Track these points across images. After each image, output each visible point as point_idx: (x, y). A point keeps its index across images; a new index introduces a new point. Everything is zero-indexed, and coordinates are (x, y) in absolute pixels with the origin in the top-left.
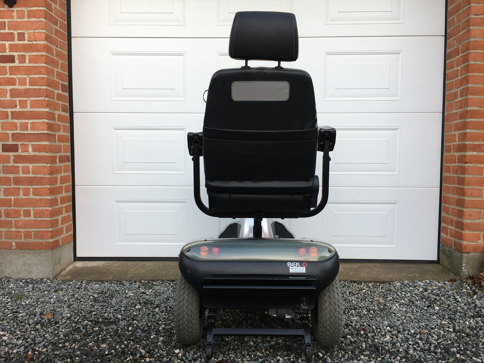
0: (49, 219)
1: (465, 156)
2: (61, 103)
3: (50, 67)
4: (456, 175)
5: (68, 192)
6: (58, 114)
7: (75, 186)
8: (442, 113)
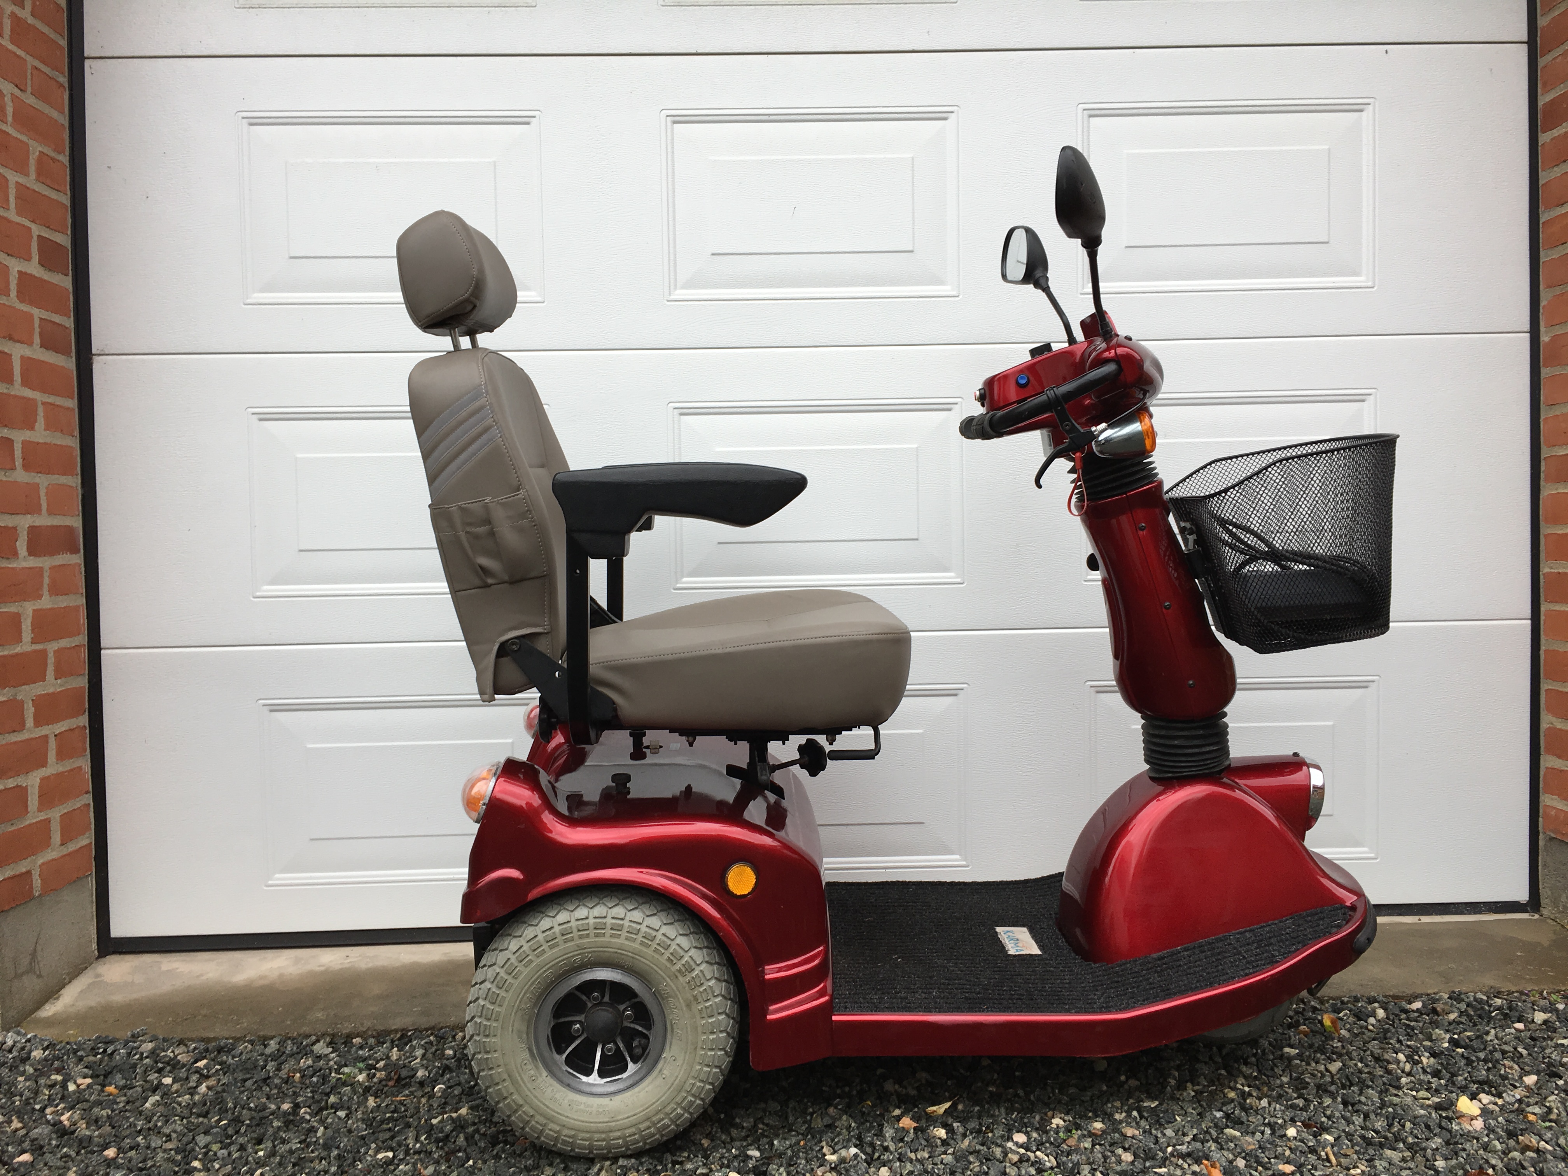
2: (38, 313)
5: (71, 674)
6: (22, 357)
7: (99, 649)
8: (1528, 335)
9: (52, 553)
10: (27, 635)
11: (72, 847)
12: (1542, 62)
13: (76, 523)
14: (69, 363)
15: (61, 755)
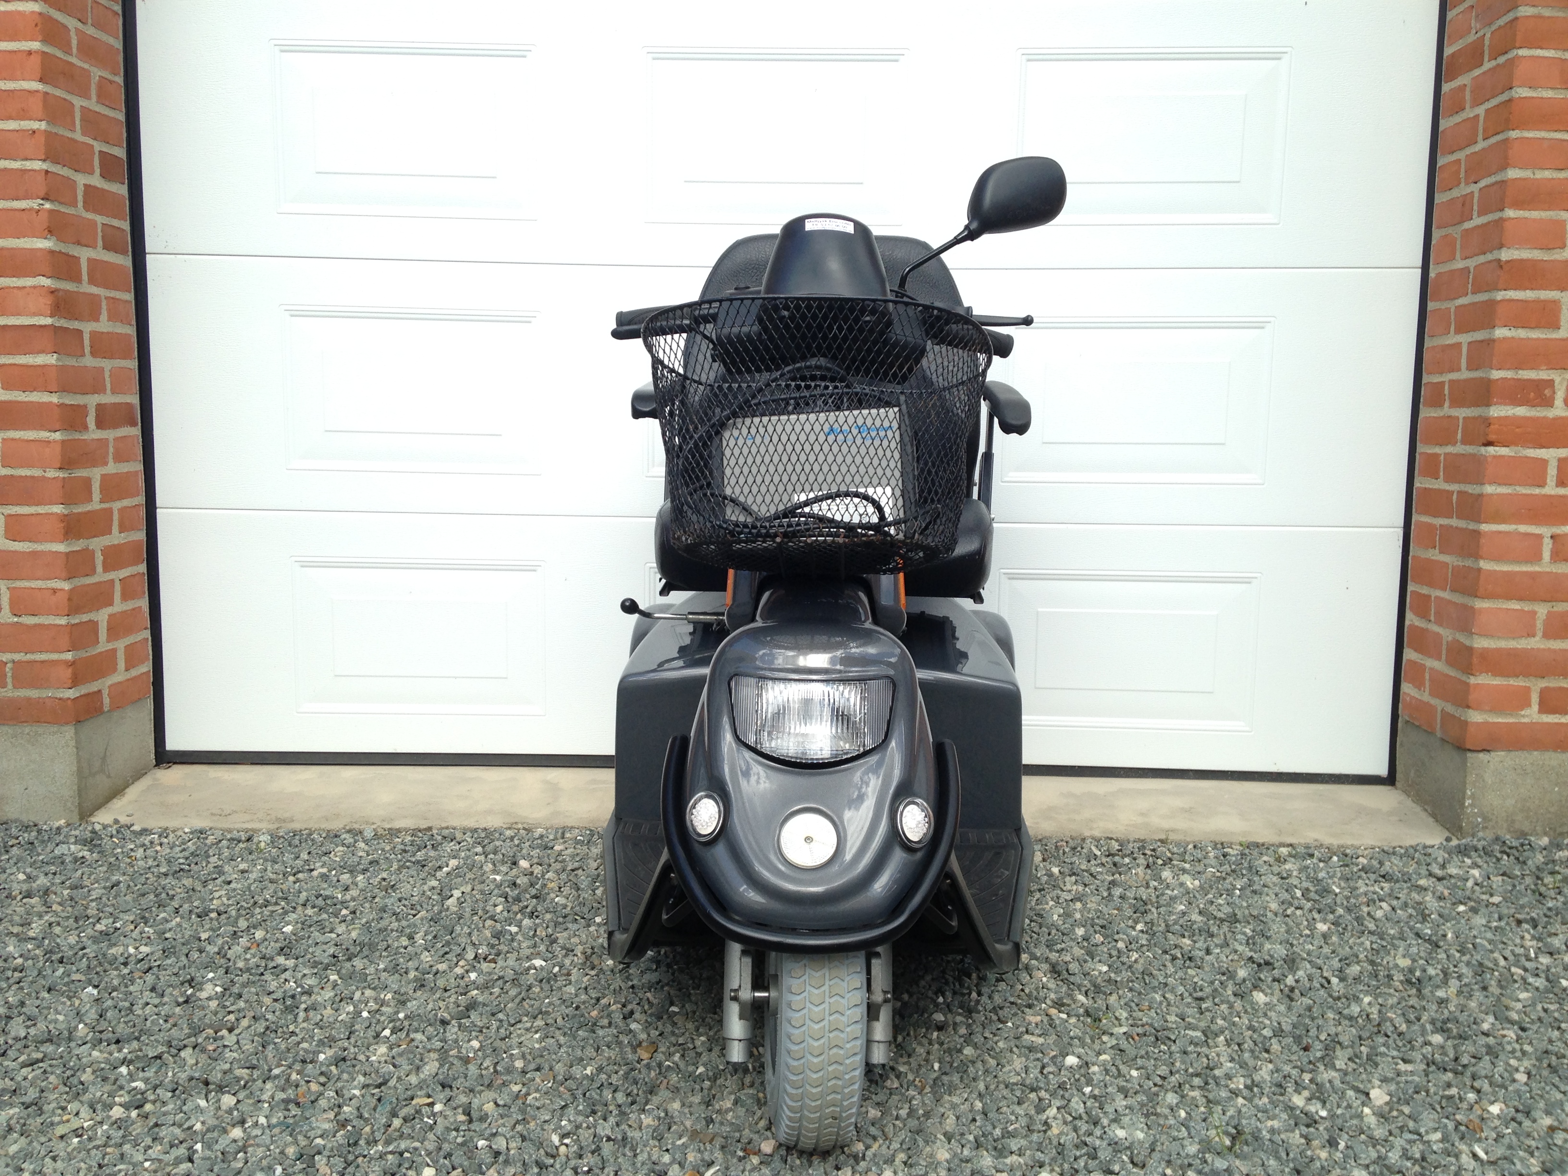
0: (63, 621)
1: (1487, 422)
2: (100, 219)
3: (58, 92)
4: (1454, 487)
5: (132, 529)
6: (89, 259)
7: (156, 508)
8: (1420, 270)
9: (115, 426)
10: (96, 495)
11: (134, 673)
12: (1450, 15)
13: (135, 400)
14: (126, 262)
15: (125, 597)
